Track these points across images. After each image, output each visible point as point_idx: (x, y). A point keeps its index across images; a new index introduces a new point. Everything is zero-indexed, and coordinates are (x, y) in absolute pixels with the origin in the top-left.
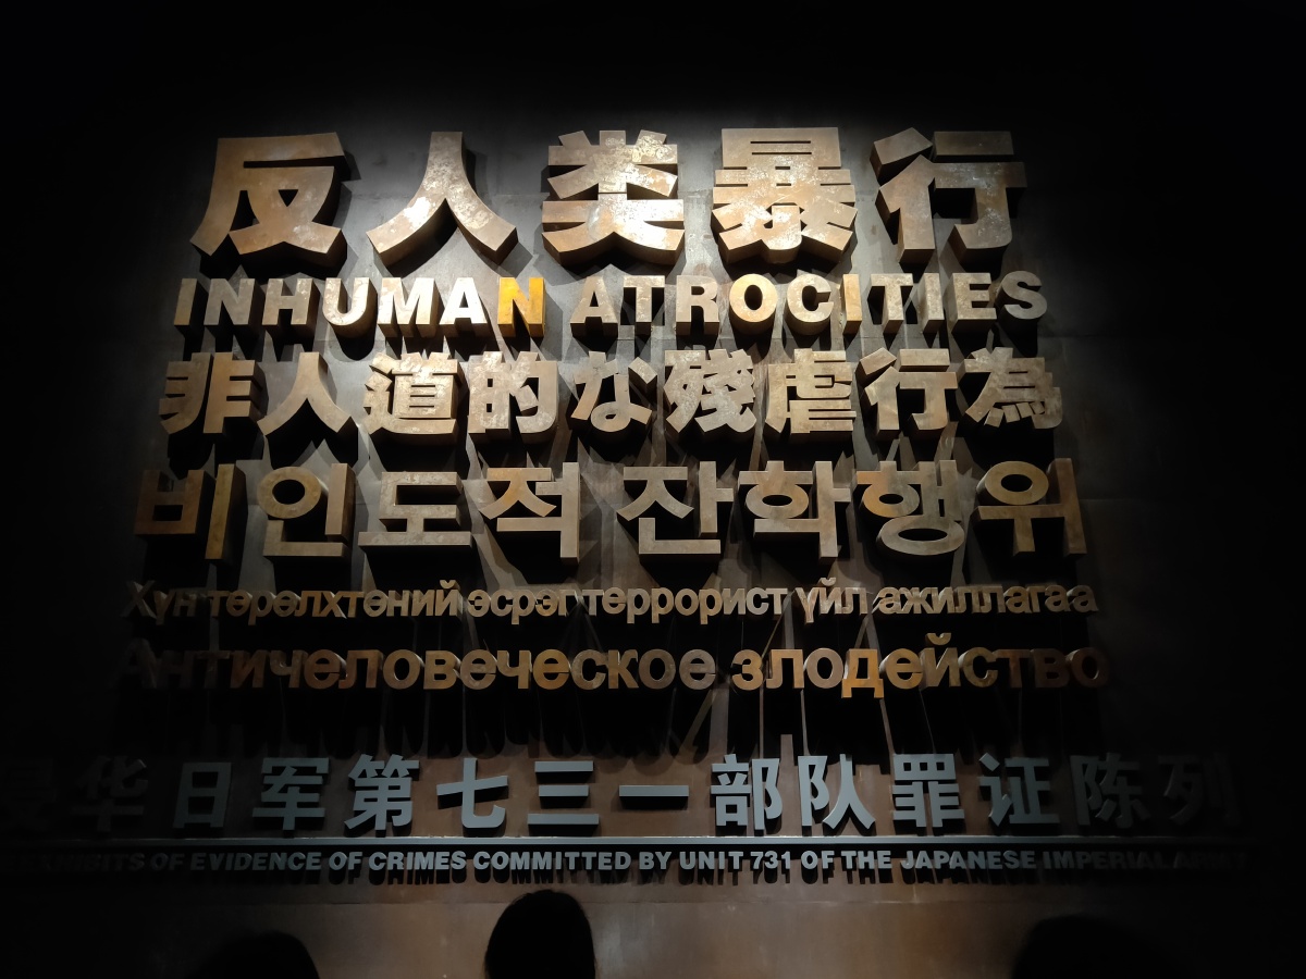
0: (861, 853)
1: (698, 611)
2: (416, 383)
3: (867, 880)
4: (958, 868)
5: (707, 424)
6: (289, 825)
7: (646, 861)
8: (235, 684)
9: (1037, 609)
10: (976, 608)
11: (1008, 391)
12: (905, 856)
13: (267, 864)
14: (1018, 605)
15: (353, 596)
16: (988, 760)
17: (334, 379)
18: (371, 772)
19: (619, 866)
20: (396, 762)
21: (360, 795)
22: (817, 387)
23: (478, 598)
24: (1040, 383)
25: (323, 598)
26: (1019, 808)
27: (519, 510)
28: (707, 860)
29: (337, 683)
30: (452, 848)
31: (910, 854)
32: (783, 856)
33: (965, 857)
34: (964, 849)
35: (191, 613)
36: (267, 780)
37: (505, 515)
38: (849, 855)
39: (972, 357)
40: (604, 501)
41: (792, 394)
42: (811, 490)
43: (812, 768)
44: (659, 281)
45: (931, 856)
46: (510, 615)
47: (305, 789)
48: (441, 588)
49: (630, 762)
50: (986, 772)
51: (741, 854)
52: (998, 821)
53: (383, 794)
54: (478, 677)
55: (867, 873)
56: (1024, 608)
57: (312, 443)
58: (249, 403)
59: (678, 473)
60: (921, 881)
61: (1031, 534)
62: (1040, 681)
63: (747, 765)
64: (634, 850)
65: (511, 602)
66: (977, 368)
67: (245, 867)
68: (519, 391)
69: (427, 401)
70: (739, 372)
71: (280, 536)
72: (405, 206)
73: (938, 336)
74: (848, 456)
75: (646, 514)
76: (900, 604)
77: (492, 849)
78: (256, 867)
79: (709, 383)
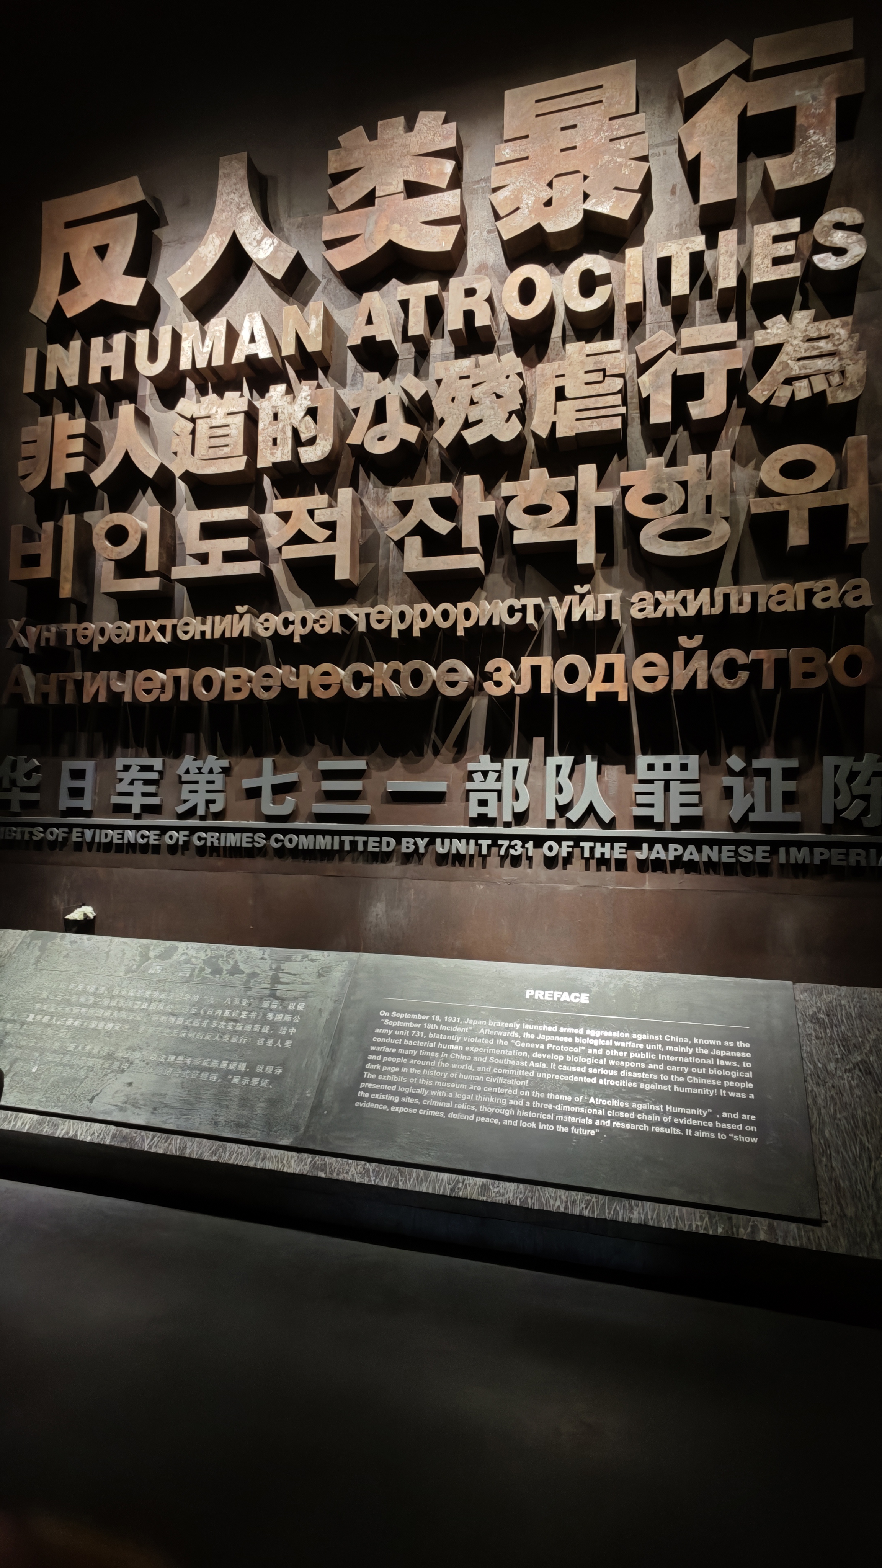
0: (598, 844)
1: (455, 624)
2: (214, 425)
3: (603, 868)
4: (691, 861)
5: (472, 437)
6: (136, 810)
7: (407, 845)
8: (86, 699)
9: (801, 606)
10: (734, 609)
11: (801, 362)
12: (640, 848)
13: (123, 838)
14: (780, 603)
15: (169, 623)
16: (736, 762)
17: (156, 430)
18: (194, 770)
19: (385, 849)
20: (212, 762)
21: (186, 788)
22: (587, 384)
23: (267, 620)
24: (843, 348)
25: (146, 626)
26: (760, 806)
27: (300, 538)
28: (460, 846)
29: (159, 698)
30: (254, 831)
31: (645, 846)
32: (526, 845)
33: (700, 851)
34: (699, 843)
35: (52, 643)
36: (120, 775)
37: (289, 543)
38: (587, 845)
39: (764, 328)
40: (382, 525)
41: (560, 394)
42: (572, 497)
43: (559, 768)
44: (432, 287)
45: (666, 849)
46: (292, 634)
47: (147, 782)
48: (237, 613)
49: (398, 762)
50: (731, 772)
51: (489, 842)
52: (736, 820)
53: (202, 787)
54: (267, 689)
55: (603, 862)
56: (788, 607)
57: (140, 491)
58: (82, 458)
59: (444, 490)
60: (654, 871)
61: (807, 526)
62: (796, 682)
63: (499, 764)
64: (398, 836)
65: (293, 623)
66: (767, 340)
67: (108, 840)
68: (301, 421)
69: (222, 441)
70: (508, 377)
71: (112, 575)
72: (199, 245)
73: (734, 309)
74: (620, 458)
75: (412, 533)
76: (652, 608)
77: (285, 832)
78: (115, 841)
79: (477, 393)
